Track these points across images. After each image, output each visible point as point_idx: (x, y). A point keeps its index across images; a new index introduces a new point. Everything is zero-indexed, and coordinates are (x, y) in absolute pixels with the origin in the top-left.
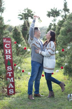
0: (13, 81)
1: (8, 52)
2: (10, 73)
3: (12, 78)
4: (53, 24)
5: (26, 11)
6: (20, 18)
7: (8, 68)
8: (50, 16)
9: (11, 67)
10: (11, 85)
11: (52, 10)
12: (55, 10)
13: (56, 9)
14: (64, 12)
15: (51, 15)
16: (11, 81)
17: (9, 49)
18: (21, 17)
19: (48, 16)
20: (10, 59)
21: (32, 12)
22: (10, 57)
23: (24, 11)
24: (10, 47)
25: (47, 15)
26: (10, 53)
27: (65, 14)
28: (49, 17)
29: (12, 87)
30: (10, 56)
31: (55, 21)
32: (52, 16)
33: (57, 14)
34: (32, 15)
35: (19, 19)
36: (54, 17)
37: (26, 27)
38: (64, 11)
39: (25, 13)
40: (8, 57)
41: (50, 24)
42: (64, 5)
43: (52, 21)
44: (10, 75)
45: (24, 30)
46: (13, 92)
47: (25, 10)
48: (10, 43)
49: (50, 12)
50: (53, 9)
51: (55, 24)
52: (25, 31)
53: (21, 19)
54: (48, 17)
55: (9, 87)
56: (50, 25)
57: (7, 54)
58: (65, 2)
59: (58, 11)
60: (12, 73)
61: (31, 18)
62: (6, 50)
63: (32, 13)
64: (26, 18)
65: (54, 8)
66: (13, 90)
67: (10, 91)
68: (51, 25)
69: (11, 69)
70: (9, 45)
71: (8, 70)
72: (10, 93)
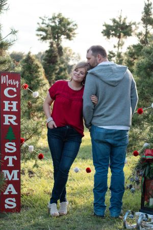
0: (16, 178)
1: (11, 108)
2: (11, 158)
3: (15, 172)
4: (116, 53)
5: (57, 21)
6: (42, 36)
7: (7, 145)
8: (111, 36)
9: (14, 144)
10: (11, 188)
11: (114, 21)
12: (122, 23)
13: (125, 19)
14: (145, 25)
15: (113, 32)
16: (13, 177)
18: (44, 34)
20: (15, 124)
21: (69, 24)
22: (14, 121)
23: (53, 20)
24: (16, 95)
25: (102, 32)
26: (15, 109)
27: (147, 30)
28: (108, 37)
29: (14, 192)
31: (120, 47)
32: (115, 35)
33: (125, 31)
34: (70, 30)
35: (39, 37)
36: (119, 37)
37: (53, 55)
38: (144, 23)
39: (53, 24)
40: (10, 120)
42: (145, 9)
43: (115, 47)
44: (11, 164)
45: (49, 63)
46: (15, 205)
47: (54, 18)
48: (17, 87)
49: (111, 26)
50: (118, 20)
51: (120, 53)
52: (51, 65)
53: (44, 38)
54: (106, 37)
55: (6, 193)
56: (109, 55)
57: (7, 113)
58: (147, 3)
59: (128, 24)
60: (15, 158)
61: (66, 37)
62: (6, 103)
63: (69, 27)
64: (56, 36)
65: (120, 18)
66: (14, 200)
67: (7, 201)
68: (111, 55)
69: (15, 149)
70: (15, 90)
71: (7, 150)
72: (6, 207)
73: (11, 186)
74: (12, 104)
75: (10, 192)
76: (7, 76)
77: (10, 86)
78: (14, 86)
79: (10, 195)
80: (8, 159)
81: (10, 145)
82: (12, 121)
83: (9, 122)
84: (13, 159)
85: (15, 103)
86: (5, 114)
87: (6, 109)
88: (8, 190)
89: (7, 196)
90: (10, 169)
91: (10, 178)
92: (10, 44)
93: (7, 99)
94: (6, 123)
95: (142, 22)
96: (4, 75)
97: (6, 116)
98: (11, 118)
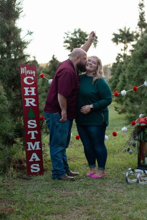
0: (38, 148)
1: (30, 93)
2: (33, 132)
3: (37, 143)
4: (123, 55)
5: (78, 35)
6: (67, 47)
7: (29, 122)
8: (119, 42)
9: (35, 121)
10: (35, 156)
12: (126, 32)
13: (129, 29)
15: (120, 39)
16: (36, 148)
17: (32, 86)
19: (114, 42)
20: (34, 105)
22: (34, 103)
24: (33, 82)
25: (112, 40)
26: (33, 94)
29: (38, 159)
30: (34, 100)
32: (121, 41)
36: (125, 43)
40: (30, 102)
41: (117, 55)
43: (122, 50)
44: (33, 137)
46: (39, 169)
47: (75, 33)
48: (34, 75)
53: (69, 48)
55: (31, 160)
56: (118, 57)
57: (27, 97)
60: (36, 132)
62: (26, 89)
66: (38, 165)
67: (32, 166)
68: (120, 56)
69: (36, 126)
70: (32, 78)
71: (29, 127)
72: (32, 171)
73: (34, 154)
74: (31, 90)
75: (34, 159)
76: (25, 68)
77: (28, 75)
78: (31, 75)
79: (34, 162)
80: (31, 133)
81: (31, 122)
82: (32, 103)
83: (30, 104)
84: (35, 133)
85: (33, 89)
86: (26, 98)
87: (27, 94)
88: (32, 157)
89: (32, 163)
90: (33, 141)
91: (33, 148)
92: (28, 43)
93: (27, 86)
94: (27, 105)
95: (138, 27)
96: (23, 67)
97: (27, 100)
98: (31, 101)
